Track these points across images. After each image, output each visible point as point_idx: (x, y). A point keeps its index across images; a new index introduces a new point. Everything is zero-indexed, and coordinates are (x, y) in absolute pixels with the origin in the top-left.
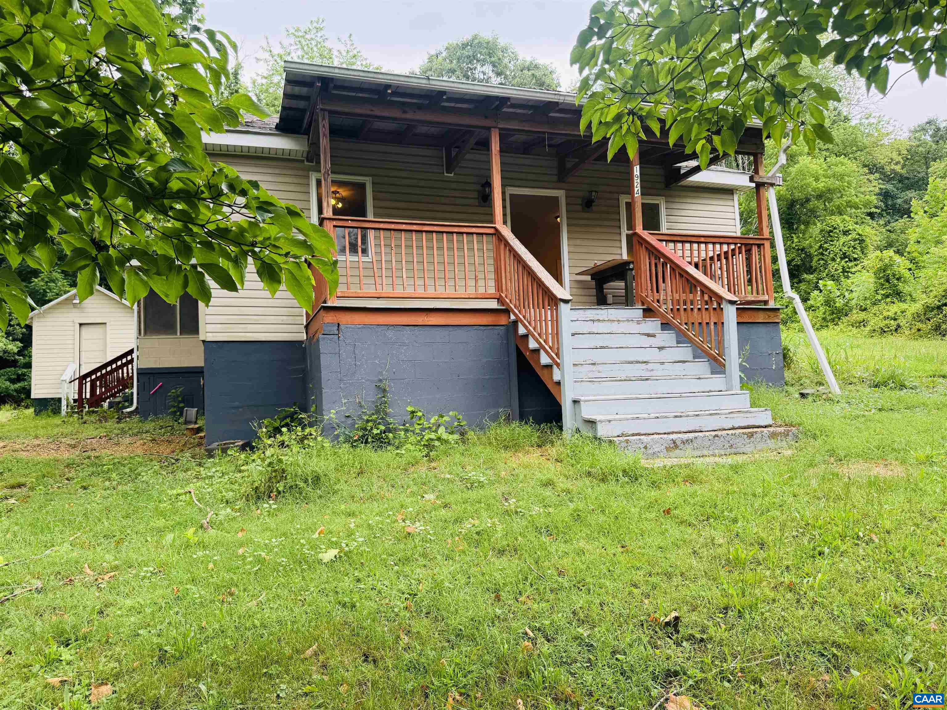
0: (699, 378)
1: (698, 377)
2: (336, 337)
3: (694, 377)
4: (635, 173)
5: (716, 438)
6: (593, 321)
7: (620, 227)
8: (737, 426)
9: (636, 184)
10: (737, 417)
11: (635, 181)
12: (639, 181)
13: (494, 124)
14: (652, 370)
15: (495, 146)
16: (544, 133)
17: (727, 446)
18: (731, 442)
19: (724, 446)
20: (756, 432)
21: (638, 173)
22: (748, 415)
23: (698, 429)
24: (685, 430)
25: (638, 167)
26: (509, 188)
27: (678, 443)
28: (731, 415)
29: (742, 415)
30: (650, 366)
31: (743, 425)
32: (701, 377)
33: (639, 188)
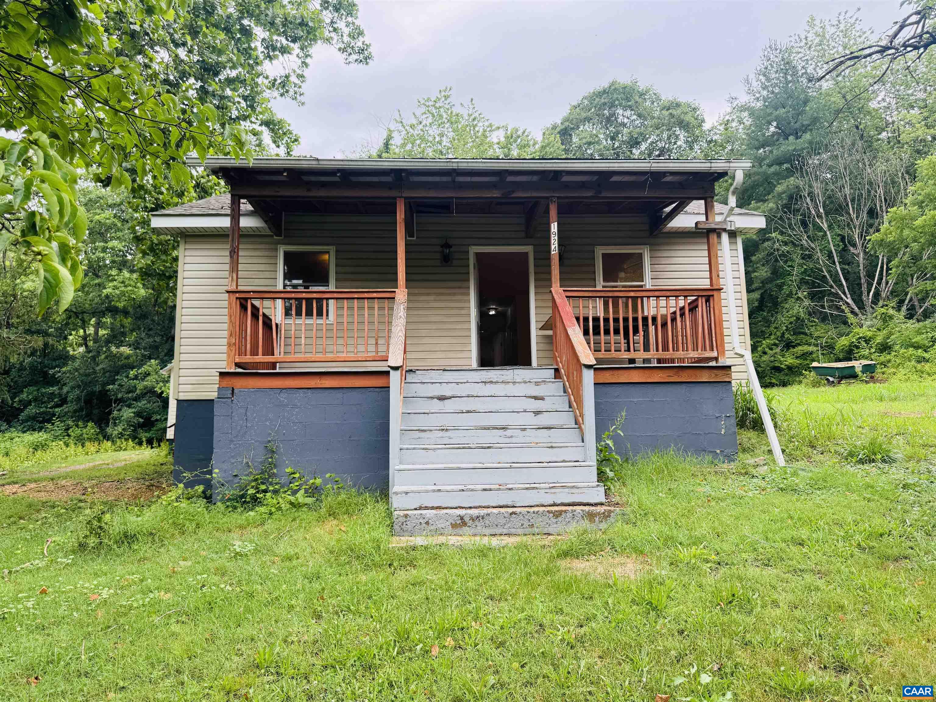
0: (552, 447)
1: (550, 445)
2: (230, 400)
3: (545, 445)
4: (552, 230)
5: (514, 516)
6: (485, 382)
7: (595, 280)
8: (559, 502)
9: (552, 242)
10: (560, 493)
11: (552, 238)
12: (556, 238)
13: (399, 195)
14: (512, 437)
15: (400, 216)
16: (452, 198)
17: (526, 524)
18: (531, 521)
19: (522, 525)
20: (565, 511)
21: (556, 230)
22: (574, 490)
23: (510, 503)
24: (494, 505)
25: (556, 224)
26: (473, 247)
27: (467, 519)
28: (553, 490)
29: (567, 490)
30: (509, 433)
31: (567, 501)
32: (554, 445)
33: (557, 245)
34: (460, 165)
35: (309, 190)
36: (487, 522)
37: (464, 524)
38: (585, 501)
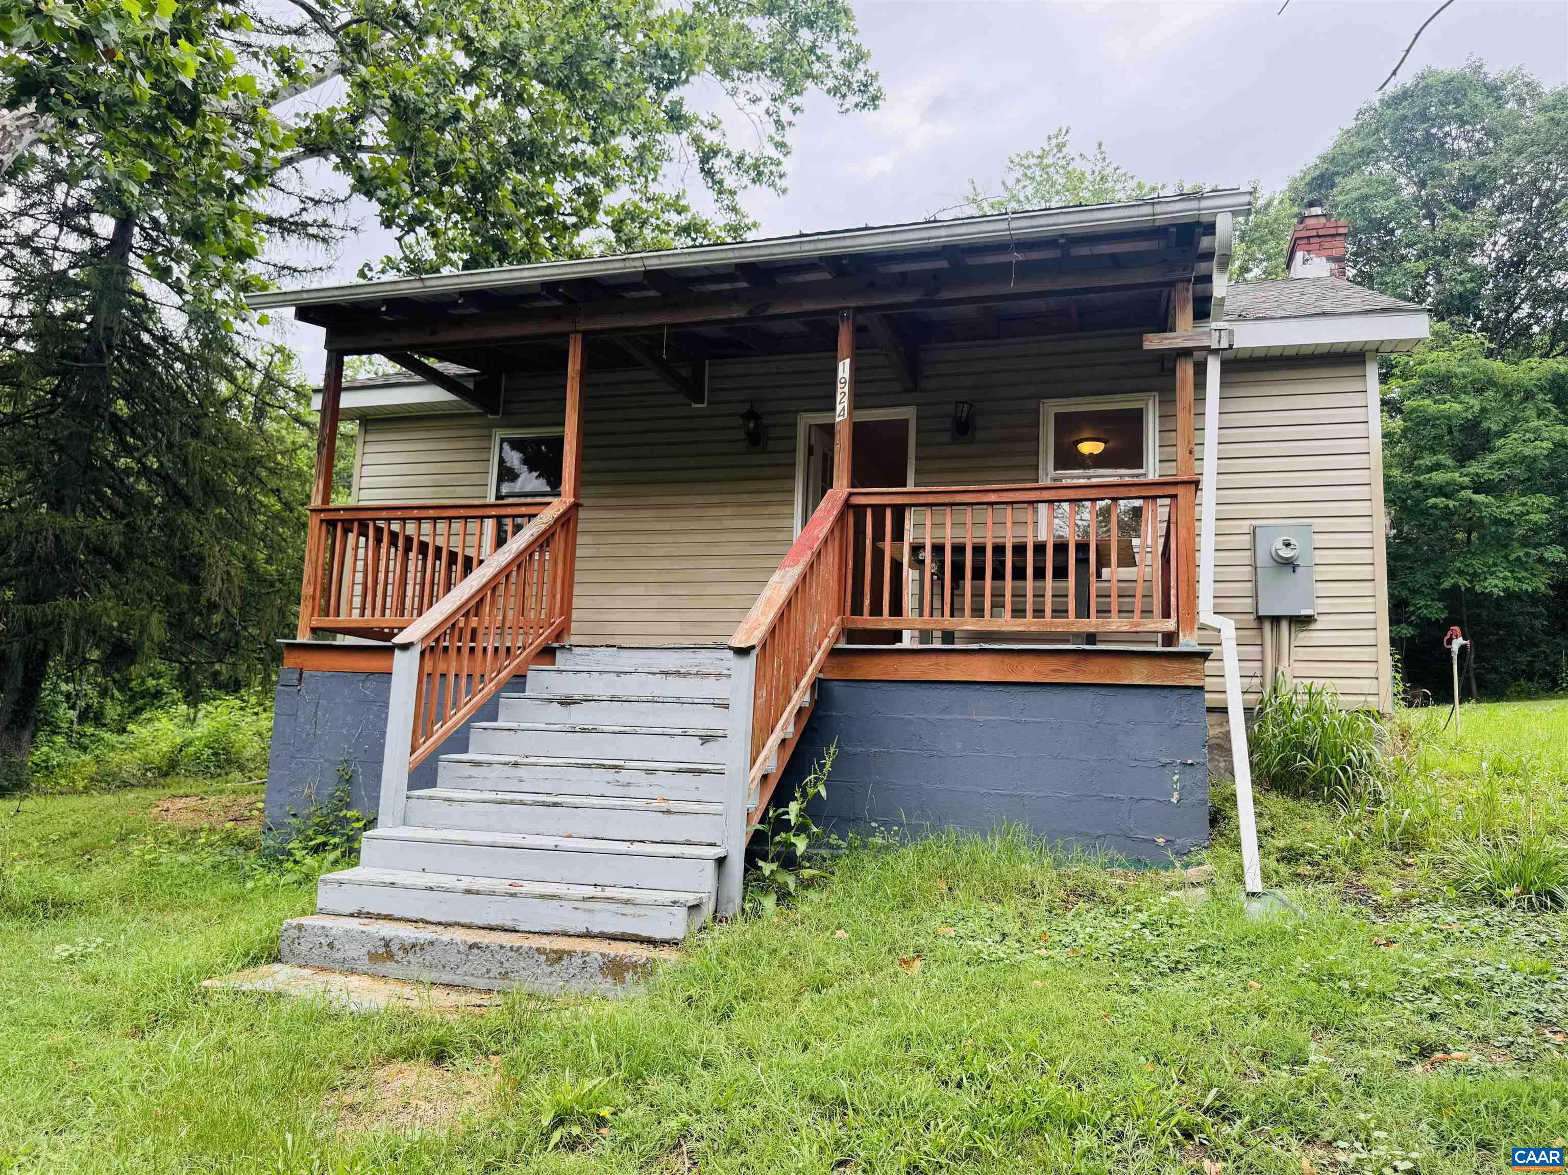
0: (669, 812)
1: (664, 806)
2: (295, 690)
4: (840, 374)
5: (475, 951)
6: (666, 673)
8: (596, 930)
9: (839, 397)
10: (600, 911)
11: (839, 391)
12: (846, 390)
13: (572, 328)
14: (628, 784)
15: (574, 366)
16: (661, 326)
17: (495, 970)
18: (506, 964)
19: (488, 971)
21: (847, 375)
22: (628, 910)
25: (847, 361)
26: (805, 415)
27: (394, 947)
28: (589, 905)
29: (613, 907)
30: (624, 776)
31: (610, 929)
32: (672, 806)
33: (846, 404)
34: (647, 262)
35: (434, 333)
36: (428, 957)
37: (390, 956)
38: (644, 933)
